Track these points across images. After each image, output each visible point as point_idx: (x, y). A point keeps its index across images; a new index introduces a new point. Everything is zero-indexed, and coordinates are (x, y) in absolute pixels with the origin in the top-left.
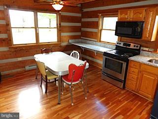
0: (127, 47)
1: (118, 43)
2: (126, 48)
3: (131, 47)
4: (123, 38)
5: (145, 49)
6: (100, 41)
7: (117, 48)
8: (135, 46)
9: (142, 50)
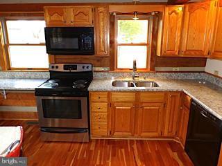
0: (72, 71)
1: (53, 67)
2: (70, 72)
3: (78, 70)
4: (57, 57)
5: (97, 69)
6: (10, 69)
7: (54, 75)
8: (83, 67)
9: (95, 71)
